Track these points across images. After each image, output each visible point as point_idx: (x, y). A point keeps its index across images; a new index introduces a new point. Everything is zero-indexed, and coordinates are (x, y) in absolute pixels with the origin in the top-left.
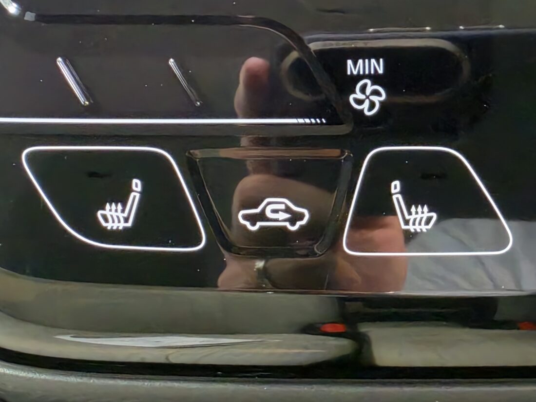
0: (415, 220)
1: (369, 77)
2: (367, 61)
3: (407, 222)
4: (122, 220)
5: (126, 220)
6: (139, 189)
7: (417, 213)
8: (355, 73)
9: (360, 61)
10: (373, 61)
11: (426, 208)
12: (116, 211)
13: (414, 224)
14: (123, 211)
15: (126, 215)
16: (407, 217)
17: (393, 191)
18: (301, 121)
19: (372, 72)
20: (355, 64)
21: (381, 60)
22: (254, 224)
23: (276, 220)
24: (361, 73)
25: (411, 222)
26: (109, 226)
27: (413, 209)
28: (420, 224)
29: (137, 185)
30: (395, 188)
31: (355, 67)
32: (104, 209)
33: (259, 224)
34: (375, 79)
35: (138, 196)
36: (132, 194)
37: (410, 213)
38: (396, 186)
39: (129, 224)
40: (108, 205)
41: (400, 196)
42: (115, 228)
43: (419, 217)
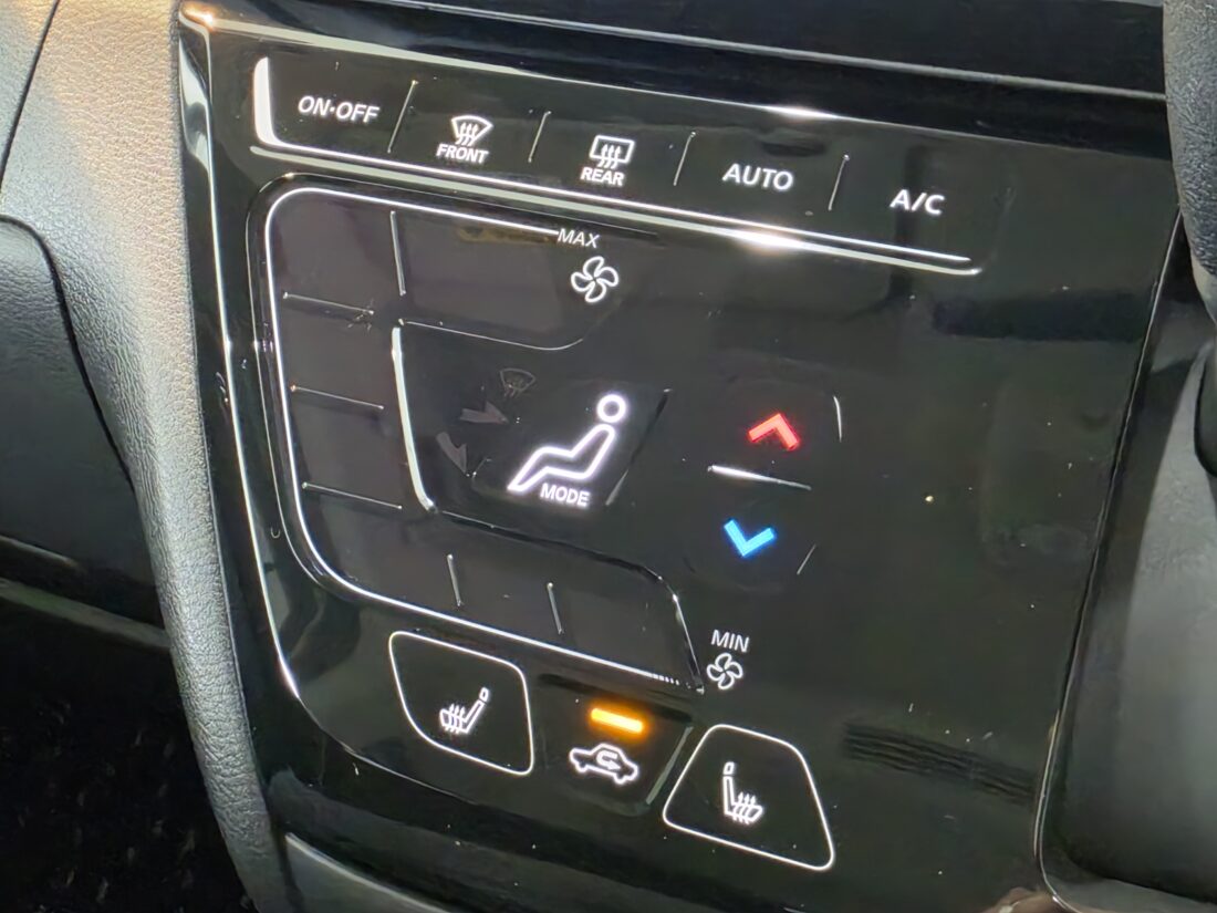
0: (740, 808)
1: (731, 651)
2: (733, 636)
3: (731, 808)
4: (461, 725)
5: (465, 726)
6: (486, 699)
7: (743, 802)
8: (719, 644)
9: (727, 635)
10: (739, 637)
11: (754, 799)
12: (458, 714)
13: (738, 812)
14: (465, 716)
15: (466, 720)
16: (733, 803)
17: (725, 772)
18: (656, 676)
19: (736, 648)
20: (722, 635)
21: (747, 639)
22: (582, 765)
23: (605, 768)
24: (725, 646)
25: (735, 810)
26: (448, 727)
27: (741, 796)
28: (744, 814)
29: (485, 695)
30: (729, 769)
31: (720, 639)
32: (447, 707)
33: (588, 767)
34: (737, 655)
35: (482, 705)
36: (478, 702)
37: (737, 800)
38: (729, 768)
39: (467, 731)
40: (452, 706)
41: (731, 779)
42: (452, 731)
43: (745, 805)
